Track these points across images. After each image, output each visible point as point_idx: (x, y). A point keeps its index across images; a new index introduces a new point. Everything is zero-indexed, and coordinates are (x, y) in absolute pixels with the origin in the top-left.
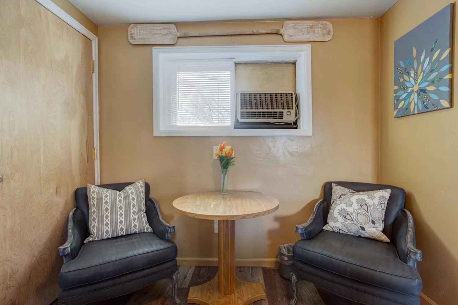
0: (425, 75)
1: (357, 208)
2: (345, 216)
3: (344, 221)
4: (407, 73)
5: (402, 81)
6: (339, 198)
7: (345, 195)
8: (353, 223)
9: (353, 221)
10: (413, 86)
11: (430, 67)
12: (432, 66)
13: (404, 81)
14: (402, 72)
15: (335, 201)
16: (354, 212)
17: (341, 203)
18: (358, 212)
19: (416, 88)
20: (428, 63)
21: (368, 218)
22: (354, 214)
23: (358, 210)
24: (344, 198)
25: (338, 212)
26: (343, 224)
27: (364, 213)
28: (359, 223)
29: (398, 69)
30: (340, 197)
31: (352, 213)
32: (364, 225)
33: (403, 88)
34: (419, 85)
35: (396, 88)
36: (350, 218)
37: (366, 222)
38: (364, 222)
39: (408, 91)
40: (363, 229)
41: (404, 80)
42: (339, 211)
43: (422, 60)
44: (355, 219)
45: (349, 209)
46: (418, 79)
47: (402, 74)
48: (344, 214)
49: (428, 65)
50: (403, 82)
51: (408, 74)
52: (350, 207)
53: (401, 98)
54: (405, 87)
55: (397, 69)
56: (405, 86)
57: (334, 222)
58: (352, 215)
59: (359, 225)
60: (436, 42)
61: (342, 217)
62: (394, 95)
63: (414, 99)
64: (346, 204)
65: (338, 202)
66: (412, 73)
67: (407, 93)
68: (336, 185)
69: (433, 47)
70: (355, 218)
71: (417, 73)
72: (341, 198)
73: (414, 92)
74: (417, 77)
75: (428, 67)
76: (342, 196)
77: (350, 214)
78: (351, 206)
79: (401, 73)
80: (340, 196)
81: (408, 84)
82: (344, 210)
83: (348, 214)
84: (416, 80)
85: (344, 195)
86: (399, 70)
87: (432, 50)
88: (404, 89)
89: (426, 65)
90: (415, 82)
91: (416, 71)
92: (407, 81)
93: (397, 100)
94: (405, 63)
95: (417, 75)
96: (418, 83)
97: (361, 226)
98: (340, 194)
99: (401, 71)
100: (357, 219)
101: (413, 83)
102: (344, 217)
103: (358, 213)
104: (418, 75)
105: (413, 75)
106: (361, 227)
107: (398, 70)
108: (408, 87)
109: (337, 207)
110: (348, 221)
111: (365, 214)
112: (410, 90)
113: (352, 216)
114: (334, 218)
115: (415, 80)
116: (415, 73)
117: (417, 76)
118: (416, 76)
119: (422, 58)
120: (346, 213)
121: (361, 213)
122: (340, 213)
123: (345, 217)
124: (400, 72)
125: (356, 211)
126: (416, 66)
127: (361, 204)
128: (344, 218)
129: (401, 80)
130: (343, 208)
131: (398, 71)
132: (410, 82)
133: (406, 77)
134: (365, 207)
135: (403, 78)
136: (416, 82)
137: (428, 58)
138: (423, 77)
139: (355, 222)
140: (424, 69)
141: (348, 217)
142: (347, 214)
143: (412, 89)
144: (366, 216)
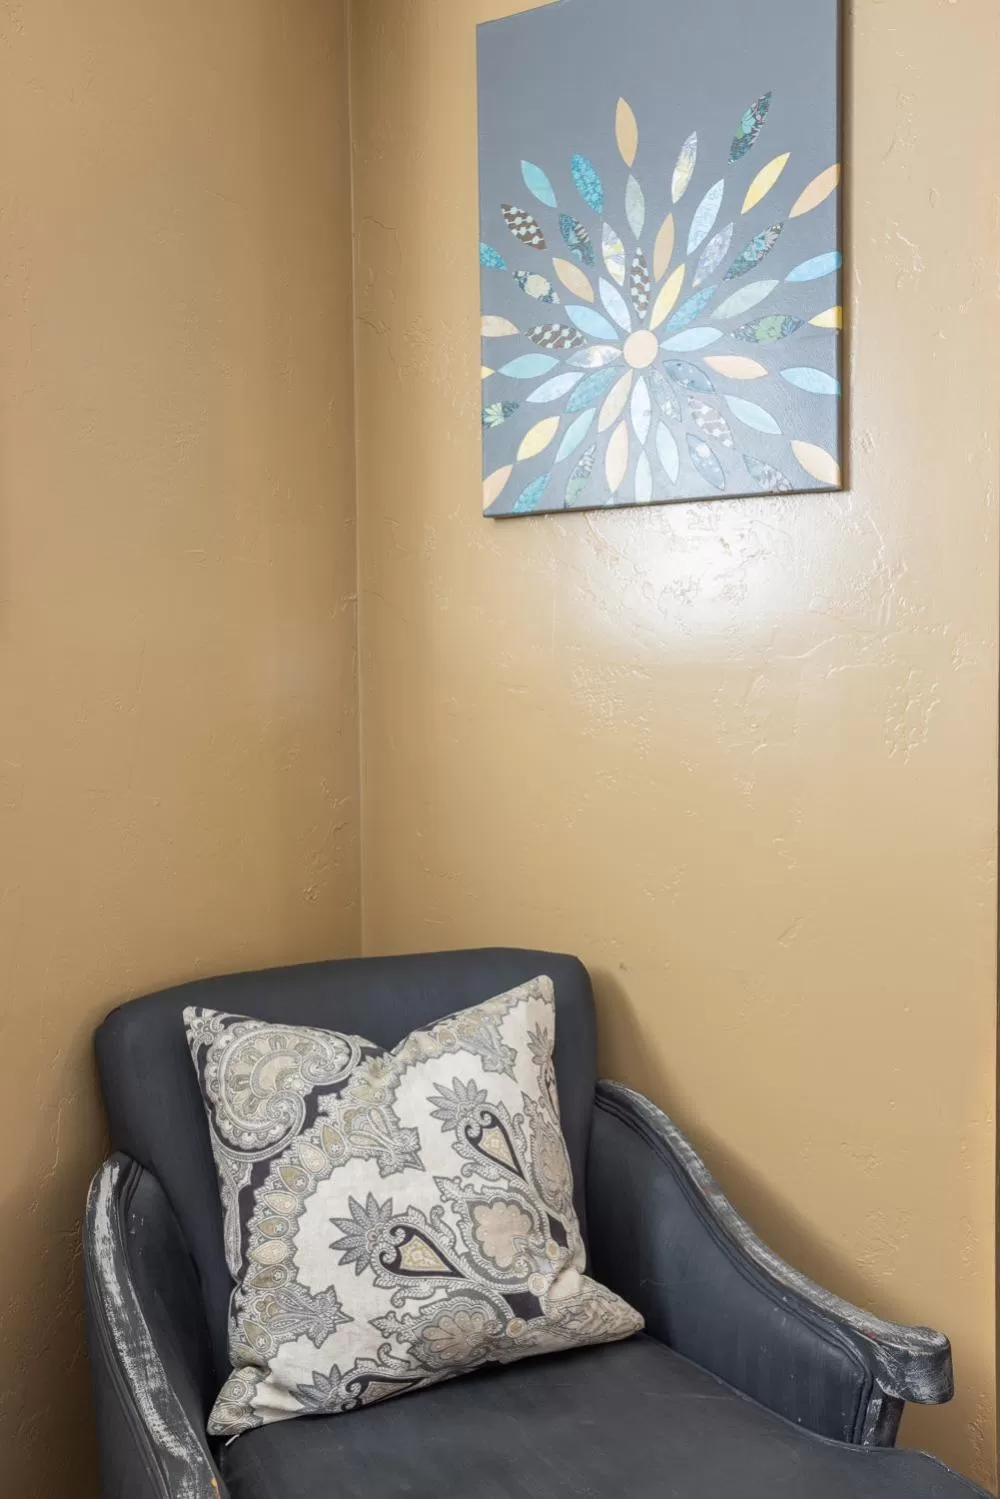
0: (697, 282)
1: (452, 1165)
2: (390, 1258)
3: (392, 1301)
4: (577, 247)
5: (546, 293)
6: (309, 1123)
7: (344, 1084)
8: (459, 1293)
9: (455, 1273)
10: (623, 336)
11: (727, 243)
12: (742, 239)
13: (554, 295)
14: (539, 233)
15: (279, 1156)
16: (447, 1206)
17: (338, 1161)
18: (469, 1194)
19: (641, 349)
20: (714, 212)
21: (531, 1217)
22: (451, 1219)
23: (465, 1181)
24: (348, 1117)
25: (334, 1246)
26: (391, 1325)
27: (504, 1184)
28: (494, 1272)
29: (513, 211)
30: (312, 1113)
31: (438, 1212)
32: (525, 1279)
33: (547, 336)
34: (661, 334)
35: (496, 326)
36: (432, 1262)
37: (529, 1252)
38: (520, 1254)
39: (585, 359)
40: (525, 1305)
41: (556, 285)
42: (338, 1235)
43: (677, 193)
44: (468, 1255)
45: (411, 1193)
46: (652, 297)
47: (541, 245)
48: (382, 1246)
49: (717, 228)
50: (548, 299)
51: (589, 258)
52: (406, 1170)
53: (536, 397)
54: (565, 333)
55: (508, 208)
56: (563, 327)
57: (312, 1339)
58: (437, 1230)
59: (496, 1292)
60: (763, 106)
61: (368, 1270)
62: (486, 372)
63: (625, 414)
64: (378, 1158)
65: (308, 1153)
66: (616, 257)
67: (581, 370)
68: (226, 1023)
69: (747, 130)
70: (461, 1248)
71: (643, 263)
72: (320, 1122)
73: (629, 374)
74: (647, 287)
75: (717, 239)
76: (326, 1102)
77: (427, 1231)
78: (412, 1160)
79: (536, 240)
80: (311, 1101)
81: (584, 319)
82: (374, 1212)
83: (411, 1232)
84: (640, 305)
85: (336, 1089)
86: (518, 221)
87: (740, 147)
88: (560, 345)
89: (707, 227)
90: (634, 315)
91: (639, 252)
92: (579, 301)
93: (508, 409)
94: (561, 181)
95: (646, 272)
96: (655, 323)
97: (511, 1288)
98: (301, 1086)
99: (533, 229)
100: (475, 1253)
101: (623, 317)
102: (385, 1265)
103: (472, 1205)
104: (651, 271)
105: (616, 269)
106: (509, 1298)
107: (511, 217)
108: (585, 335)
109: (308, 1202)
110: (424, 1286)
111: (511, 1189)
112: (597, 356)
113: (443, 1242)
114: (304, 1300)
115: (631, 300)
116: (636, 263)
117: (645, 280)
118: (637, 279)
119: (681, 178)
120: (393, 1232)
121: (490, 1194)
122: (350, 1252)
123: (394, 1267)
124: (529, 236)
125: (452, 1190)
126: (636, 215)
127: (468, 1127)
128: (388, 1277)
129: (537, 286)
130: (362, 1200)
131: (512, 227)
132: (597, 305)
133: (570, 274)
134: (493, 1141)
135: (551, 276)
136: (643, 314)
137: (719, 187)
138: (687, 291)
139: (474, 1280)
140: (691, 247)
141: (416, 1256)
142: (401, 1234)
143: (613, 351)
144: (518, 1205)
